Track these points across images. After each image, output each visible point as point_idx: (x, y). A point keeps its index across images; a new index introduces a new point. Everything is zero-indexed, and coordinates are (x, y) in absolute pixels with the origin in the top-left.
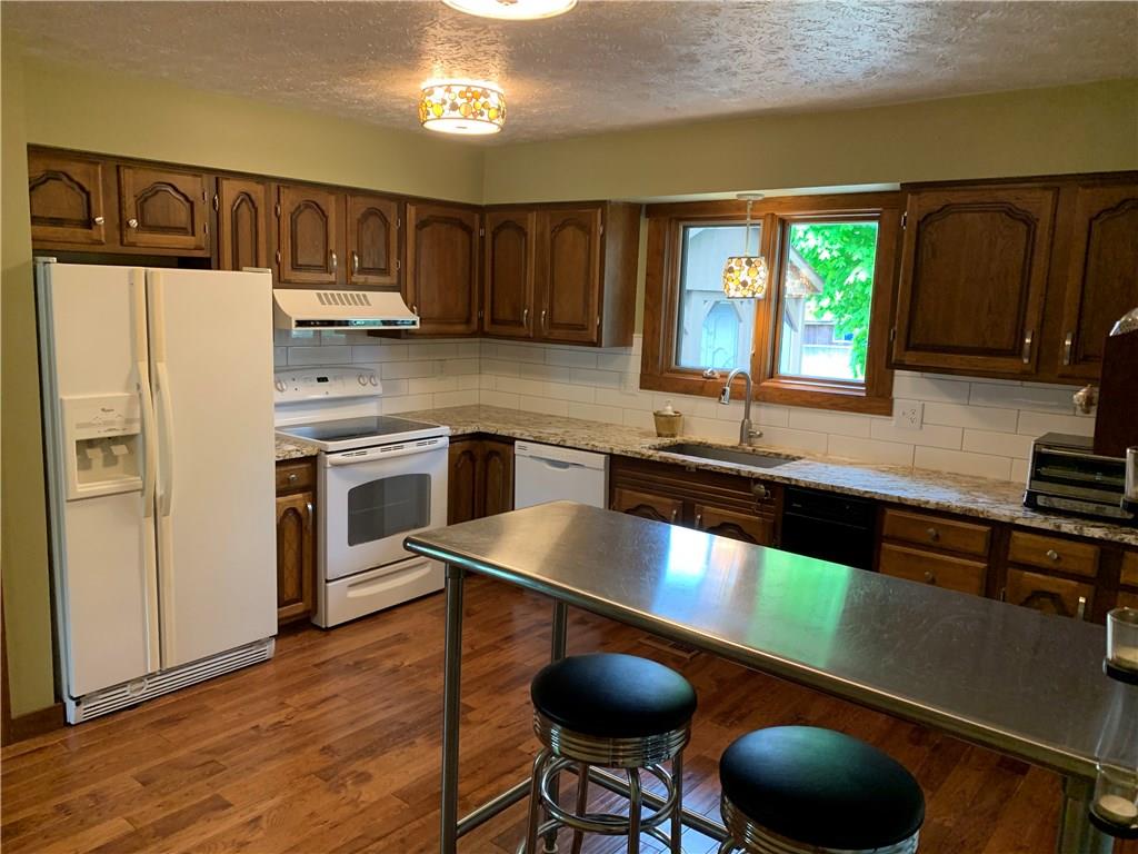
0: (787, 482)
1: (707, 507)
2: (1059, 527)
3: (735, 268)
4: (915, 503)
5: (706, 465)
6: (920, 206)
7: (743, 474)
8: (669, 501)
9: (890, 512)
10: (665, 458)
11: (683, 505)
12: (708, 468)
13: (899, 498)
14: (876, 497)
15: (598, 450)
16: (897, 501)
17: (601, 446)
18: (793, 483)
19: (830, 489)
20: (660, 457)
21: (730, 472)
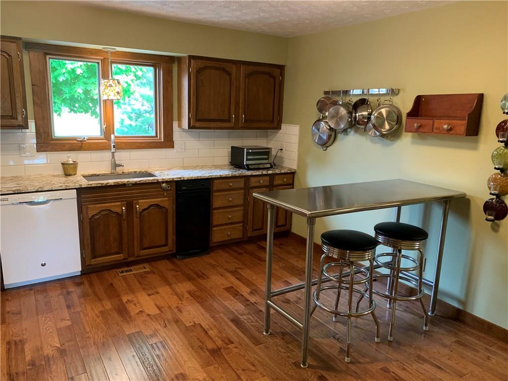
0: (179, 179)
1: (140, 201)
2: (262, 173)
3: (113, 85)
4: (225, 176)
5: (141, 181)
6: (196, 65)
7: (160, 181)
8: (119, 203)
9: (216, 181)
10: (116, 182)
11: (127, 203)
12: (142, 182)
13: (220, 175)
14: (213, 177)
15: (70, 188)
16: (219, 176)
17: (72, 185)
18: (182, 179)
19: (196, 178)
20: (114, 183)
21: (153, 181)
